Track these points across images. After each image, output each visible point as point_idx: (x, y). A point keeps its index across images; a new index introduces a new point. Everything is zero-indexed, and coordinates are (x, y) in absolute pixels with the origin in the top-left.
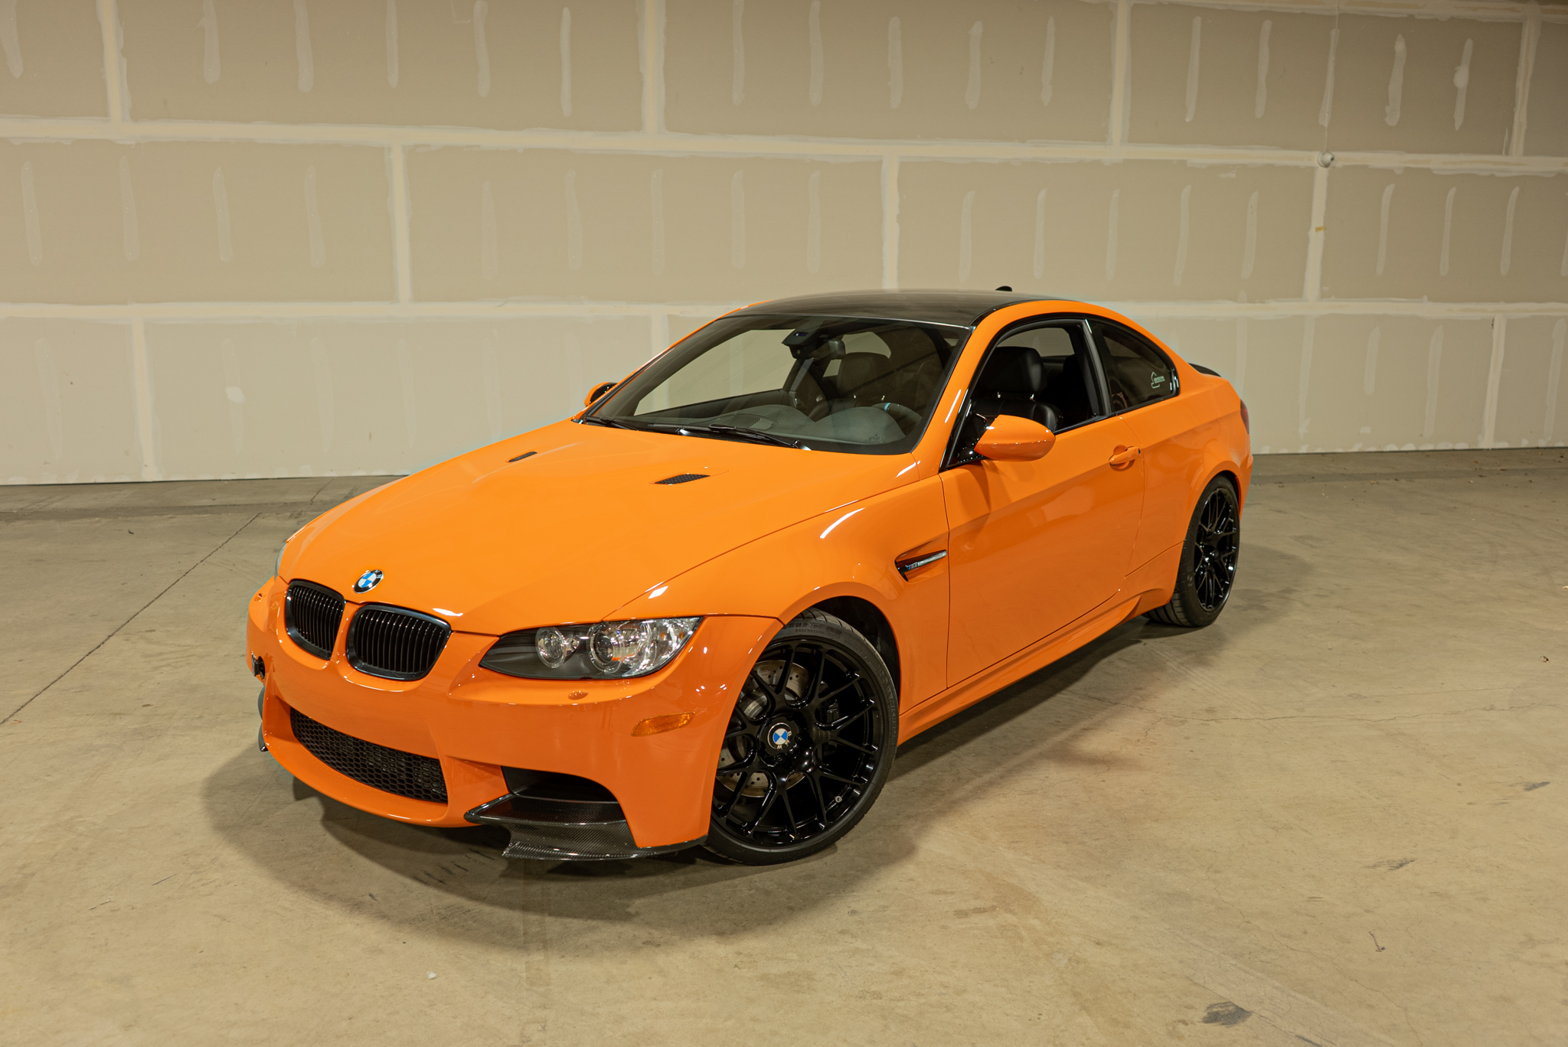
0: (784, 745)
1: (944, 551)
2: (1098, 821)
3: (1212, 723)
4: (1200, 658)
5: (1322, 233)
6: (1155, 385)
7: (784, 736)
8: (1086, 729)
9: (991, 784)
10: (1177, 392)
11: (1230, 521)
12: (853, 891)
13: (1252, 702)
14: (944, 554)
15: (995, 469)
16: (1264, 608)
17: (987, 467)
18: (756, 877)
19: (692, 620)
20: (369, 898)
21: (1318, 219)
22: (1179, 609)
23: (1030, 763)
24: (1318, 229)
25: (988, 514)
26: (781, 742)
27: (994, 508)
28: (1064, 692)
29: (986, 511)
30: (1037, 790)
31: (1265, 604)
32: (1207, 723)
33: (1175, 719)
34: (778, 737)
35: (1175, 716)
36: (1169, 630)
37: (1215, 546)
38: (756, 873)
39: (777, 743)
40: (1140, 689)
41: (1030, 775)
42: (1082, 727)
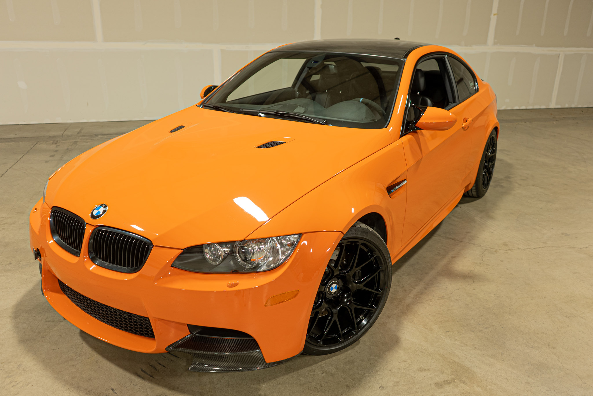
0: (334, 292)
1: (405, 180)
2: (482, 315)
3: (509, 251)
4: (487, 214)
5: (496, 16)
6: (471, 87)
7: (335, 288)
8: (453, 257)
9: (421, 293)
10: (477, 91)
11: (494, 149)
12: (377, 371)
13: (522, 239)
14: (405, 182)
16: (502, 187)
18: (323, 363)
19: (296, 236)
20: (111, 391)
21: (495, 10)
22: (475, 191)
24: (495, 15)
25: (422, 158)
27: (424, 154)
28: (435, 235)
31: (502, 184)
32: (507, 252)
33: (492, 250)
34: (332, 288)
35: (491, 248)
39: (332, 292)
40: (468, 232)
41: (438, 287)
42: (451, 256)
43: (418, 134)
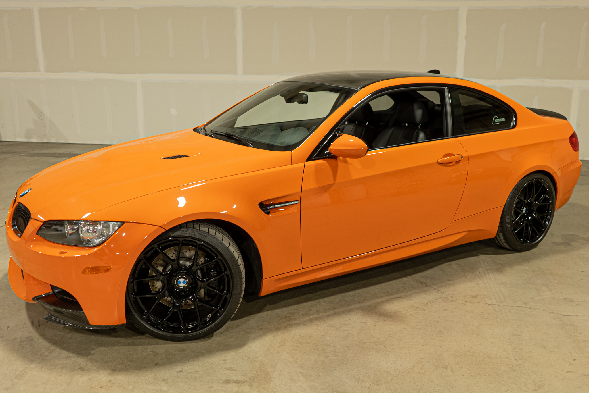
0: (184, 286)
1: (297, 200)
3: (468, 303)
4: (501, 268)
6: (495, 122)
7: (184, 282)
8: (398, 298)
9: (319, 319)
10: (514, 126)
11: (547, 197)
13: (503, 296)
14: (297, 202)
15: (346, 162)
17: (340, 160)
22: (504, 241)
23: (351, 311)
25: (333, 184)
26: (182, 285)
27: (338, 180)
28: (409, 277)
29: (332, 182)
30: (336, 325)
32: (466, 303)
33: (451, 299)
34: (180, 282)
35: (452, 297)
36: (502, 251)
37: (535, 210)
38: (167, 344)
39: (180, 285)
40: (450, 280)
41: (342, 317)
42: (397, 296)
43: (338, 160)
